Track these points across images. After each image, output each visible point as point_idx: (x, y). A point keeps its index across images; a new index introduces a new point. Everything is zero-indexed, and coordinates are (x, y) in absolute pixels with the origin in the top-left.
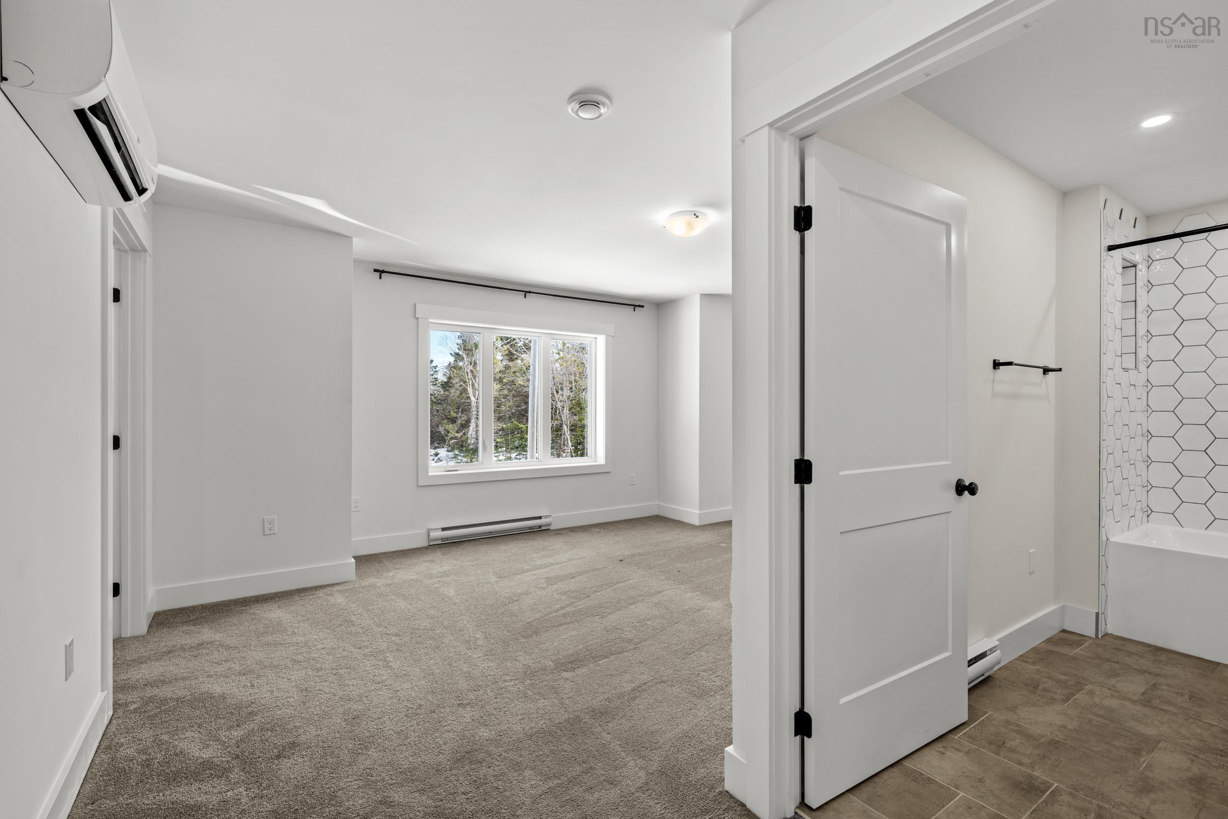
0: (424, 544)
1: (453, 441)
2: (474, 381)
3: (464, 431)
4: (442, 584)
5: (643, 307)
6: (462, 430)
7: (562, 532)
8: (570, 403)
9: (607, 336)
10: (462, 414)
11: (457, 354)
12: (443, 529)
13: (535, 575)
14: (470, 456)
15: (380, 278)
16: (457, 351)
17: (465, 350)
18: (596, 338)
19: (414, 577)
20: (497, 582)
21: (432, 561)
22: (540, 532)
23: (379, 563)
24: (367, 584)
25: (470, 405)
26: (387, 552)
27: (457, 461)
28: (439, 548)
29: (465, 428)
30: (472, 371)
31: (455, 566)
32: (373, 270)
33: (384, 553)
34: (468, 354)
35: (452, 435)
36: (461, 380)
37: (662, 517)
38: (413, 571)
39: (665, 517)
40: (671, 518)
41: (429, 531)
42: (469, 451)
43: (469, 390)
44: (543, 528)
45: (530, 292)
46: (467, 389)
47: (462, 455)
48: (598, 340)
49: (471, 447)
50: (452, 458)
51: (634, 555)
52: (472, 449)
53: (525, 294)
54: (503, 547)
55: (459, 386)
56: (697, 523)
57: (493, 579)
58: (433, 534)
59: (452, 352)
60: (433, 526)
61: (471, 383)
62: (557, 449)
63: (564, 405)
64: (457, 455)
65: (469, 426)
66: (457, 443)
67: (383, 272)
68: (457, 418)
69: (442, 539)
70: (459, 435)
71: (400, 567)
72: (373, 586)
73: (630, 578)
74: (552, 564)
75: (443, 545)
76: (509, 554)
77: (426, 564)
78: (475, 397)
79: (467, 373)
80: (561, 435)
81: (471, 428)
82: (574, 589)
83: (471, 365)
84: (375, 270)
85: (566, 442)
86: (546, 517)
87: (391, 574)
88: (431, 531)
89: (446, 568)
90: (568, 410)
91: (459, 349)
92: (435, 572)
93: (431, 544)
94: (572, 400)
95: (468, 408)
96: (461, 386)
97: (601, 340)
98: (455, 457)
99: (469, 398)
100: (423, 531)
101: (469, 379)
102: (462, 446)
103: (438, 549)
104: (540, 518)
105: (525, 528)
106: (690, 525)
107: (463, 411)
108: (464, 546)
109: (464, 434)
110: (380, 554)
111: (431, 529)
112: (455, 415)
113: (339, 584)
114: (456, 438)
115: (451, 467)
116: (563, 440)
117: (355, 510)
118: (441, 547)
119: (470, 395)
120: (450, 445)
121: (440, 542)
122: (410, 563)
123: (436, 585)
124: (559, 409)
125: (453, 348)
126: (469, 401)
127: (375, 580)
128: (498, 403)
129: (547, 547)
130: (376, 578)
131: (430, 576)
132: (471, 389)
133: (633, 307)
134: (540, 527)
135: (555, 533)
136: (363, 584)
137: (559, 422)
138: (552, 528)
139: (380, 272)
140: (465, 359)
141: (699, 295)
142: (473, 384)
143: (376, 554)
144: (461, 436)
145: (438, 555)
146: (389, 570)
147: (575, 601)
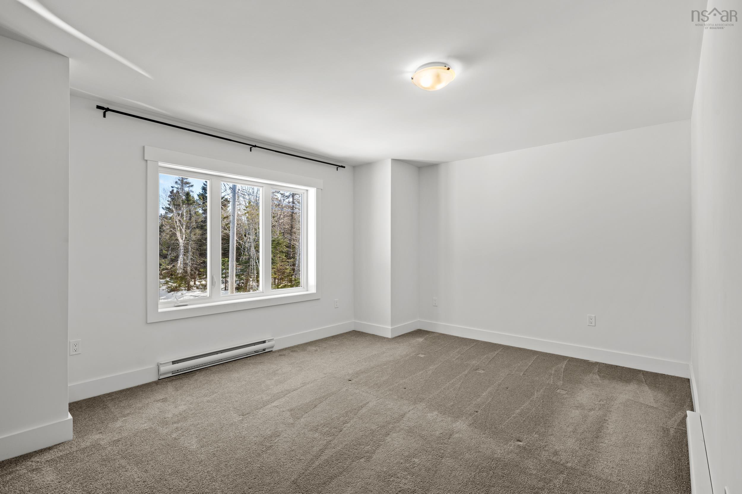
0: (154, 378)
1: (164, 271)
2: (181, 227)
3: (173, 264)
4: (180, 432)
5: (344, 167)
6: (172, 264)
7: (284, 352)
8: (255, 243)
9: (317, 189)
10: (171, 252)
11: (169, 208)
12: (174, 362)
13: (277, 407)
14: (179, 282)
15: (104, 116)
16: (168, 206)
17: (174, 205)
18: (307, 190)
19: (146, 426)
20: (241, 421)
21: (164, 400)
22: (264, 354)
23: (103, 409)
24: (88, 444)
25: (179, 245)
26: (113, 393)
27: (168, 286)
28: (170, 381)
29: (174, 261)
30: (180, 221)
31: (191, 404)
32: (96, 107)
33: (110, 395)
34: (176, 208)
35: (163, 267)
36: (171, 227)
37: (359, 332)
38: (144, 416)
39: (362, 332)
40: (366, 332)
41: (158, 366)
42: (178, 278)
43: (177, 234)
44: (267, 351)
45: (255, 146)
46: (176, 234)
47: (172, 281)
48: (309, 193)
49: (179, 275)
50: (164, 284)
51: (358, 374)
52: (180, 277)
53: (251, 148)
54: (235, 375)
55: (170, 231)
56: (389, 336)
57: (237, 418)
58: (163, 369)
59: (164, 207)
60: (162, 360)
61: (179, 229)
62: (246, 276)
63: (251, 245)
64: (169, 281)
65: (178, 260)
66: (168, 273)
67: (108, 110)
68: (168, 254)
69: (172, 372)
70: (169, 267)
71: (128, 412)
72: (96, 446)
73: (368, 401)
74: (289, 392)
75: (174, 378)
76: (244, 383)
77: (159, 404)
78: (182, 239)
79: (176, 222)
80: (249, 266)
81: (179, 262)
82: (322, 422)
83: (179, 216)
84: (99, 107)
85: (253, 271)
86: (269, 341)
87: (119, 424)
88: (161, 366)
89: (182, 408)
90: (254, 248)
91: (169, 204)
92: (170, 416)
93: (161, 377)
94: (257, 242)
95: (177, 247)
96: (171, 231)
97: (312, 192)
98: (166, 283)
99: (177, 240)
100: (153, 366)
101: (177, 226)
102: (172, 275)
103: (169, 383)
104: (264, 342)
105: (251, 353)
106: (384, 338)
107: (173, 250)
108: (196, 377)
109: (174, 266)
110: (105, 396)
111: (161, 364)
112: (166, 252)
113: (50, 449)
114: (167, 269)
115: (180, 302)
116: (250, 270)
117: (75, 353)
118: (173, 380)
119: (179, 238)
120: (162, 274)
121: (171, 375)
122: (139, 405)
123: (174, 435)
124: (247, 248)
125: (165, 204)
126: (178, 242)
127: (98, 436)
128: (200, 244)
129: (277, 370)
130: (99, 433)
131: (165, 423)
132: (179, 233)
133: (336, 167)
134: (264, 350)
135: (279, 354)
136: (83, 445)
137: (247, 257)
138: (274, 349)
139: (106, 110)
140: (174, 212)
141: (391, 159)
142: (181, 230)
143: (99, 397)
144: (171, 268)
145: (170, 389)
146: (116, 418)
147: (330, 438)
